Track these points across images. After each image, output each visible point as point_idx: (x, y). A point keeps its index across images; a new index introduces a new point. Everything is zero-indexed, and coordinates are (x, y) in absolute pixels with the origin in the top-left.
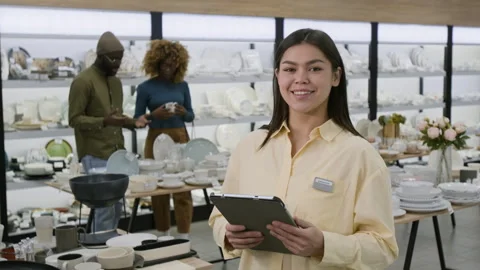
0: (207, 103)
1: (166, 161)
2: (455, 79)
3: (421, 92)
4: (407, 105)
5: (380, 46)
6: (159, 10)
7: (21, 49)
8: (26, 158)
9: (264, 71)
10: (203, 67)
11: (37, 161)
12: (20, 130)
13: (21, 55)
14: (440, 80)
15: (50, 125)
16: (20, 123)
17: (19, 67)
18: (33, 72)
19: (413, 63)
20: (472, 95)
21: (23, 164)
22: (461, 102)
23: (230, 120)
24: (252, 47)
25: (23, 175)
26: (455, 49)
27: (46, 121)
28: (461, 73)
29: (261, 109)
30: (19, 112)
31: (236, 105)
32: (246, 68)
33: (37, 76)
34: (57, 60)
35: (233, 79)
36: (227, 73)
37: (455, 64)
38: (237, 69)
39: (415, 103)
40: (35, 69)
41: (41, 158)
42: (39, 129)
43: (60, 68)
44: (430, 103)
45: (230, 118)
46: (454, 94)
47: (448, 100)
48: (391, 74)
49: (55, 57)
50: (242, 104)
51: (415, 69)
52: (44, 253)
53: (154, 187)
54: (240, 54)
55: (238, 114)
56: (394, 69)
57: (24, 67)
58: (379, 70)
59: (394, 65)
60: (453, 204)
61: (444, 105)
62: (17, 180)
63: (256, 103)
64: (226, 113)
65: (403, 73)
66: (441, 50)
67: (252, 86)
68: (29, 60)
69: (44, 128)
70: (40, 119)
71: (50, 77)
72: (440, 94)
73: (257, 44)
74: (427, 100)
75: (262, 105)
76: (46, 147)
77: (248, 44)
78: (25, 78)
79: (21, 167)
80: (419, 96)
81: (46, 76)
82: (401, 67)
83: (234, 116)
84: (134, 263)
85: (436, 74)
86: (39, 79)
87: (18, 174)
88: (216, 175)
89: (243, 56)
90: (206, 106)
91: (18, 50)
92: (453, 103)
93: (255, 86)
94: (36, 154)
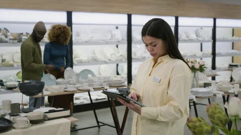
0: (95, 54)
1: (70, 80)
2: (217, 44)
3: (201, 50)
4: (193, 56)
5: (179, 28)
6: (71, 10)
7: (5, 29)
8: (7, 80)
9: (123, 40)
10: (92, 37)
11: (12, 81)
12: (4, 66)
13: (5, 32)
14: (210, 44)
15: (18, 64)
16: (4, 63)
17: (4, 37)
18: (10, 39)
19: (197, 36)
20: (227, 51)
21: (6, 82)
22: (220, 55)
23: (106, 63)
24: (117, 28)
25: (5, 87)
26: (217, 29)
27: (16, 62)
28: (220, 41)
29: (121, 58)
30: (4, 58)
31: (109, 56)
32: (113, 38)
33: (12, 41)
34: (22, 34)
35: (107, 43)
36: (104, 40)
37: (217, 37)
38: (109, 38)
39: (197, 55)
40: (11, 38)
41: (14, 80)
42: (13, 66)
43: (23, 37)
44: (205, 55)
45: (105, 61)
46: (217, 51)
47: (214, 54)
48: (185, 41)
49: (21, 32)
50: (111, 55)
51: (198, 39)
52: (5, 115)
53: (63, 91)
54: (111, 31)
55: (109, 60)
56: (187, 39)
57: (6, 37)
58: (179, 39)
59: (187, 37)
60: (196, 97)
61: (212, 56)
62: (2, 90)
63: (119, 55)
64: (103, 59)
65: (191, 41)
66: (211, 30)
67: (117, 46)
68: (9, 34)
69: (15, 65)
70: (14, 61)
71: (18, 42)
72: (210, 51)
73: (119, 27)
74: (203, 54)
75: (121, 56)
76: (17, 75)
77: (115, 27)
78: (6, 42)
79: (5, 84)
80: (200, 52)
81: (16, 41)
82: (190, 38)
83: (107, 61)
84: (43, 118)
85: (208, 41)
86: (13, 43)
87: (3, 87)
88: (93, 86)
89: (112, 32)
90: (94, 56)
91: (3, 29)
92: (216, 55)
93: (118, 47)
94: (11, 78)
